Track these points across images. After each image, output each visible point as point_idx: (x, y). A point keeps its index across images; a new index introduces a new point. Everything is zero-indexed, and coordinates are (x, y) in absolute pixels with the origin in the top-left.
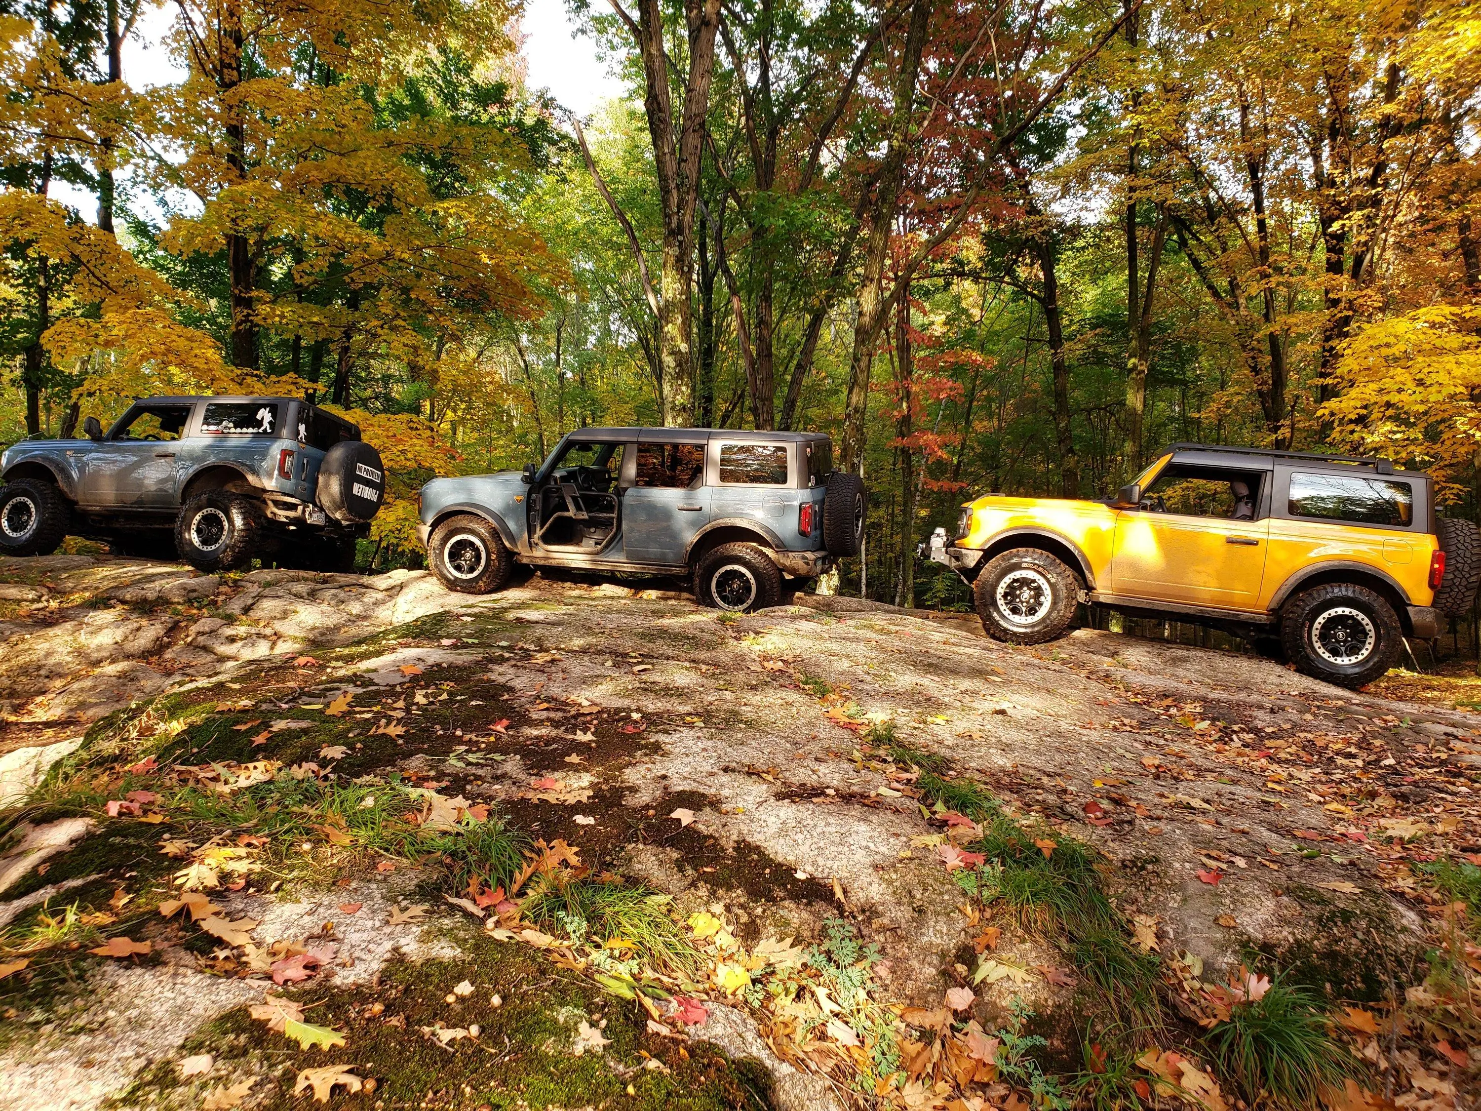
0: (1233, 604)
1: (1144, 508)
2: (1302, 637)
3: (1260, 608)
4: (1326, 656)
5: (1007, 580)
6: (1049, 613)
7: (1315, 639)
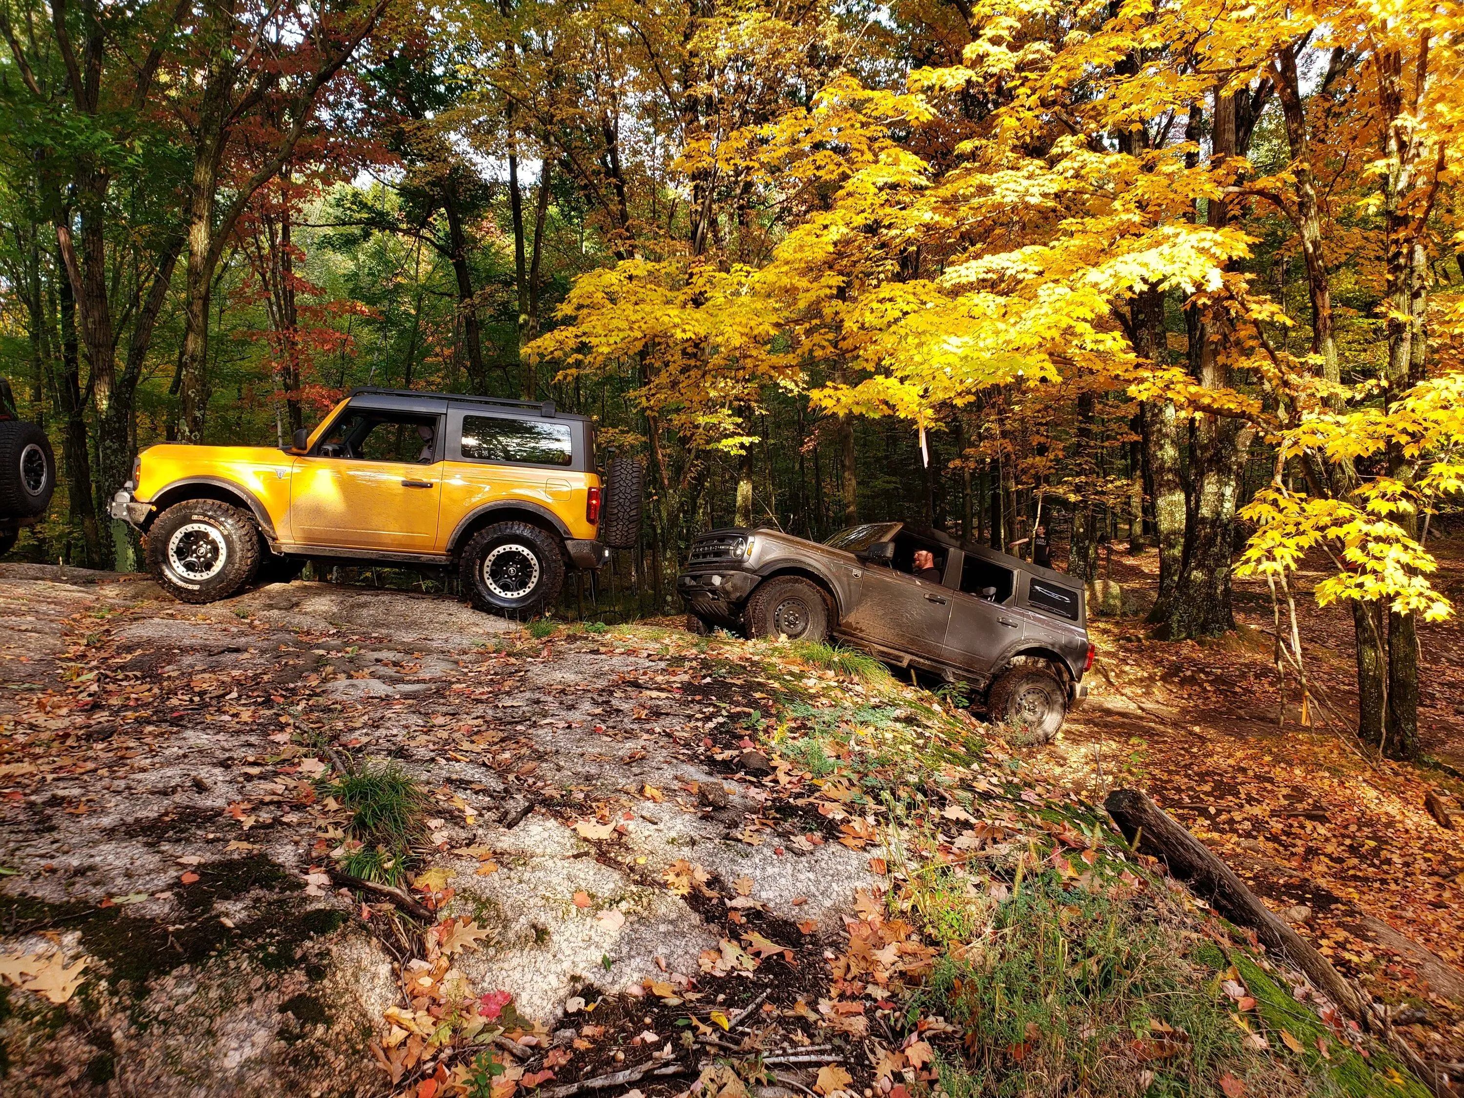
0: (414, 546)
1: (326, 454)
2: (474, 575)
3: (439, 548)
4: (497, 591)
5: (179, 534)
6: (224, 567)
7: (486, 576)
